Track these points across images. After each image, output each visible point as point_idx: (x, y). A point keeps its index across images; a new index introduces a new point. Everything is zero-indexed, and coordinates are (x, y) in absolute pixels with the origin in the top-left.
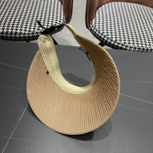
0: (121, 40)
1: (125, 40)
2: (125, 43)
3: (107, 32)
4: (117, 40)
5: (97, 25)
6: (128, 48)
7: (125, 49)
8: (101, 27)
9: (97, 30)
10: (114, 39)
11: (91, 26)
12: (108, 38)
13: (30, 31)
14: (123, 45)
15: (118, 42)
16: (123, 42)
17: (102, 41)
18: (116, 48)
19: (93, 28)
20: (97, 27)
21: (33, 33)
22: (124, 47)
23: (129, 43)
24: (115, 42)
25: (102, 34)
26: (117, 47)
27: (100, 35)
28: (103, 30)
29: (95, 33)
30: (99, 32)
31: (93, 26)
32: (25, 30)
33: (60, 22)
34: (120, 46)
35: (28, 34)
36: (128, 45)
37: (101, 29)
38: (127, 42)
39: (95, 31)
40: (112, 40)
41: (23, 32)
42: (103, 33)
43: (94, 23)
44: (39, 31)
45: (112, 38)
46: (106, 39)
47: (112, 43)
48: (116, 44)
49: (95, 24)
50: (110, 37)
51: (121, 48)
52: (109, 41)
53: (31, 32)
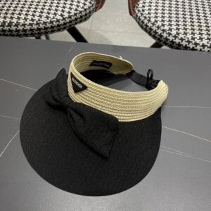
0: (185, 34)
1: (193, 34)
2: (193, 39)
3: (163, 21)
4: (178, 34)
5: (147, 8)
6: (198, 48)
7: (193, 49)
8: (153, 11)
9: (145, 17)
10: (174, 32)
11: (137, 11)
12: (164, 31)
13: (32, 20)
14: (189, 42)
15: (181, 36)
16: (189, 36)
17: (159, 39)
18: (177, 48)
19: (139, 15)
20: (146, 12)
21: (38, 24)
22: (191, 46)
23: (201, 39)
24: (175, 37)
25: (153, 24)
26: (179, 47)
27: (150, 25)
28: (156, 17)
29: (143, 22)
30: (149, 21)
31: (139, 11)
32: (26, 19)
33: (85, 4)
34: (184, 43)
35: (31, 25)
36: (198, 41)
37: (153, 15)
38: (197, 36)
39: (142, 18)
40: (170, 34)
41: (22, 21)
42: (156, 21)
43: (141, 5)
44: (49, 21)
45: (170, 30)
46: (159, 32)
47: (171, 38)
48: (177, 41)
49: (144, 6)
50: (167, 28)
51: (186, 48)
52: (165, 35)
53: (35, 22)
